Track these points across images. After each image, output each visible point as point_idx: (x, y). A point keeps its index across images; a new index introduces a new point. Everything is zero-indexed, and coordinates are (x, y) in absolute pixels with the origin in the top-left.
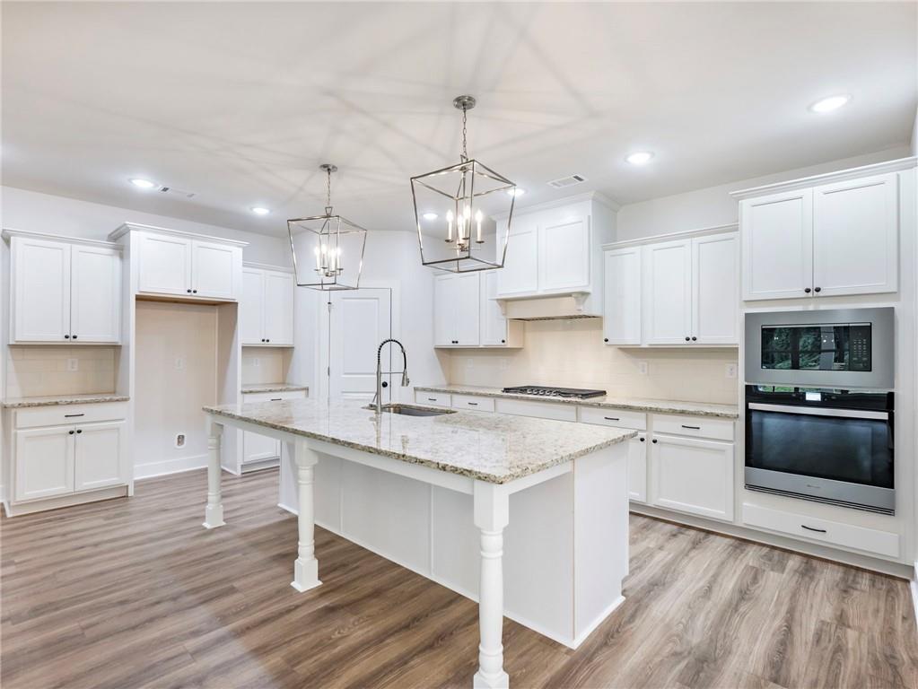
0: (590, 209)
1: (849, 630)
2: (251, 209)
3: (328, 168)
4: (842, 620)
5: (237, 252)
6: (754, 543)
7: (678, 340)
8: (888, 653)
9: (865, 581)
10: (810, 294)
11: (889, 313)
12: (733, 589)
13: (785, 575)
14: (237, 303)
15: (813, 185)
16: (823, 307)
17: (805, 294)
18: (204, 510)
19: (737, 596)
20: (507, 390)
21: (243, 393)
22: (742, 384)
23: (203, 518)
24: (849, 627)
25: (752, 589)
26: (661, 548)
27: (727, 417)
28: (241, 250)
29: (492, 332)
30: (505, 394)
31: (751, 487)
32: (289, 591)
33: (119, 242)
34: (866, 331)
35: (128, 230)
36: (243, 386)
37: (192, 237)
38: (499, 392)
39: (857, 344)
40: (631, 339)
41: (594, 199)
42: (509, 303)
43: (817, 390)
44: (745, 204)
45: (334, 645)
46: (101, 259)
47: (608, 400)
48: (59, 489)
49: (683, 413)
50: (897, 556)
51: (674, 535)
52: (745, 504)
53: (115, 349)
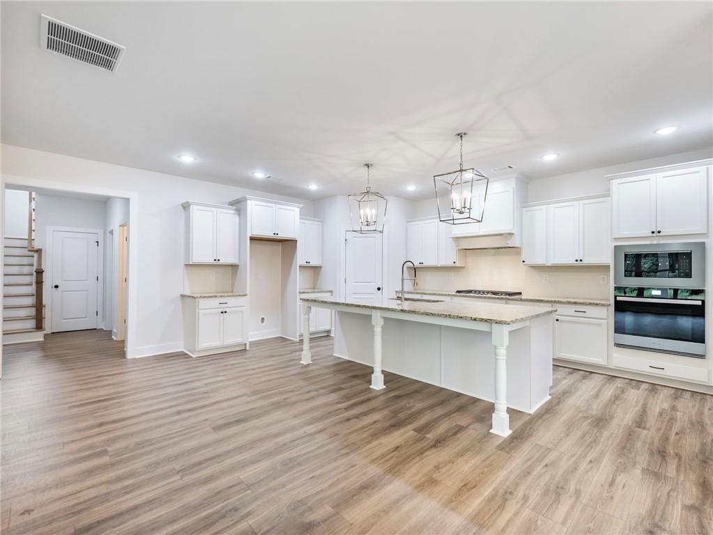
0: (514, 183)
1: (678, 413)
2: (308, 186)
3: (368, 166)
4: (674, 408)
5: (297, 211)
6: (620, 377)
7: (570, 261)
8: (699, 420)
9: (688, 395)
10: (654, 235)
11: (703, 245)
12: (611, 395)
13: (640, 390)
14: (296, 241)
15: (656, 172)
16: (662, 242)
17: (651, 235)
18: (301, 355)
19: (613, 398)
20: (458, 292)
21: (300, 293)
22: (612, 285)
23: (300, 359)
24: (678, 411)
25: (622, 396)
26: (565, 378)
27: (603, 305)
28: (298, 209)
29: (447, 256)
30: (458, 294)
31: (617, 345)
32: (369, 390)
33: (238, 206)
34: (689, 255)
35: (246, 200)
36: (300, 289)
37: (275, 203)
38: (454, 293)
39: (683, 263)
40: (540, 261)
41: (516, 178)
42: (460, 240)
43: (658, 289)
44: (615, 182)
45: (410, 408)
46: (229, 216)
47: (523, 297)
48: (217, 343)
49: (575, 303)
50: (706, 381)
51: (571, 373)
52: (614, 355)
53: (234, 267)
